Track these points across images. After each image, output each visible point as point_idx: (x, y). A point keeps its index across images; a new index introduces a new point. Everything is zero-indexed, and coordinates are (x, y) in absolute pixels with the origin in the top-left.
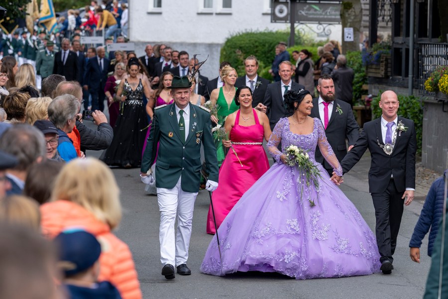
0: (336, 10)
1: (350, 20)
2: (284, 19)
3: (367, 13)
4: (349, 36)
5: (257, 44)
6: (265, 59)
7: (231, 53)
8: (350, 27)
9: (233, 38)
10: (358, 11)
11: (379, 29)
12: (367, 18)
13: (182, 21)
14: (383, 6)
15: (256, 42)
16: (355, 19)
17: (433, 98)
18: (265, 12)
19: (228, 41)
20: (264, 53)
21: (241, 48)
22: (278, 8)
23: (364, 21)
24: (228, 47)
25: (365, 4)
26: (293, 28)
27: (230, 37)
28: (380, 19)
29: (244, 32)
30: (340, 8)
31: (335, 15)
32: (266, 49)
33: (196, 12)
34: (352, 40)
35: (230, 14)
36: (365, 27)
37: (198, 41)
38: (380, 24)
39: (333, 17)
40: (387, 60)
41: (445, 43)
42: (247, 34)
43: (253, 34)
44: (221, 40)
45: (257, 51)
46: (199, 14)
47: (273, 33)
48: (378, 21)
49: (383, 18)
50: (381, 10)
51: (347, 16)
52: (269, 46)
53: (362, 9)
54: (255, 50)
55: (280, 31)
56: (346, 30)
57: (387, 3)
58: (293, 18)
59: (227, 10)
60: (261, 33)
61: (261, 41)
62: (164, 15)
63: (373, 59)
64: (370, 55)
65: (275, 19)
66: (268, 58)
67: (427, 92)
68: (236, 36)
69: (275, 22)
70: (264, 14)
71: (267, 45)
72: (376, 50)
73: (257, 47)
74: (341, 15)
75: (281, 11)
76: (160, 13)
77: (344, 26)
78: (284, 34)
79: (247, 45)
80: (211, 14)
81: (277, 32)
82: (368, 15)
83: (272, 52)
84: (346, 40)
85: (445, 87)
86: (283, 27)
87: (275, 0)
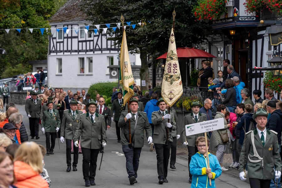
0: (138, 73)
1: (144, 77)
2: (115, 77)
3: (151, 73)
4: (144, 84)
5: (104, 88)
6: (107, 94)
7: (92, 92)
8: (144, 80)
9: (93, 85)
10: (147, 73)
11: (156, 80)
12: (151, 76)
13: (71, 78)
14: (158, 71)
15: (103, 87)
16: (146, 76)
17: (180, 110)
18: (107, 74)
19: (91, 87)
20: (107, 92)
21: (97, 90)
22: (113, 72)
23: (150, 77)
24: (91, 89)
25: (150, 70)
26: (119, 81)
27: (92, 85)
28: (157, 76)
29: (98, 83)
30: (139, 72)
31: (138, 75)
33: (77, 74)
34: (145, 85)
35: (92, 75)
36: (151, 80)
37: (78, 87)
38: (157, 78)
39: (137, 76)
41: (185, 87)
42: (100, 84)
43: (102, 83)
44: (88, 87)
45: (104, 91)
46: (78, 75)
47: (111, 83)
48: (156, 77)
49: (158, 76)
50: (157, 72)
51: (143, 75)
52: (109, 89)
53: (149, 72)
54: (103, 91)
55: (114, 82)
56: (142, 81)
57: (160, 69)
58: (119, 77)
59: (90, 73)
60: (105, 83)
61: (106, 87)
62: (63, 76)
64: (153, 92)
65: (111, 77)
66: (109, 94)
67: (178, 108)
68: (95, 85)
69: (112, 78)
70: (107, 75)
71: (108, 88)
72: (155, 90)
73: (104, 89)
74: (140, 75)
75: (114, 74)
76: (61, 75)
77: (141, 79)
78: (116, 83)
79: (99, 89)
80: (84, 75)
81: (112, 83)
82: (151, 75)
83: (110, 91)
84: (143, 85)
85: (185, 106)
86: (115, 81)
87: (111, 69)
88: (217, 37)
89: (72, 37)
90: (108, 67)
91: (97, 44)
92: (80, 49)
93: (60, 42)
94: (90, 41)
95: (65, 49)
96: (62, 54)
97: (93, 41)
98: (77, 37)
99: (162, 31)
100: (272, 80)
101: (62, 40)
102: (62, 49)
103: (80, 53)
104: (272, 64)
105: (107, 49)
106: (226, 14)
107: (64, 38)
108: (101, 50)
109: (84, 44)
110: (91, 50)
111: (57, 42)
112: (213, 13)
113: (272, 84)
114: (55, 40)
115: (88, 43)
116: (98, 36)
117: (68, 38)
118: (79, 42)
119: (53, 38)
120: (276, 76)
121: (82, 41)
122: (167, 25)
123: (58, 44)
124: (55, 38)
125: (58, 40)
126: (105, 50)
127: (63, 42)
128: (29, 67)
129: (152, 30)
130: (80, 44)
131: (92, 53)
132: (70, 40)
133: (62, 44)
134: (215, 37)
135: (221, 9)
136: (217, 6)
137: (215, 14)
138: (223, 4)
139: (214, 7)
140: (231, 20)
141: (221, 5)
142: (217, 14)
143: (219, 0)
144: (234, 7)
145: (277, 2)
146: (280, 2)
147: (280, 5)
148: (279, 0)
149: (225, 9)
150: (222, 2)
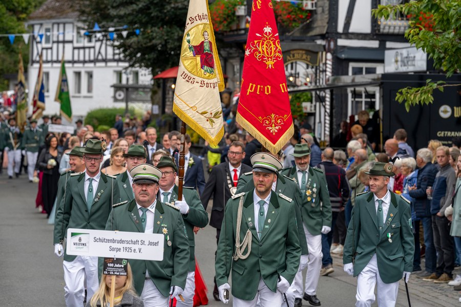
1: (155, 101)
2: (122, 100)
7: (91, 121)
8: (156, 104)
9: (92, 112)
16: (159, 99)
22: (118, 93)
24: (89, 118)
26: (127, 106)
28: (167, 100)
32: (112, 118)
35: (91, 97)
40: (170, 124)
42: (101, 110)
46: (72, 97)
51: (154, 98)
56: (154, 106)
58: (127, 100)
59: (89, 95)
62: (50, 97)
63: (162, 123)
65: (116, 100)
69: (116, 102)
70: (111, 97)
71: (112, 116)
74: (151, 98)
75: (120, 95)
76: (48, 96)
77: (153, 104)
84: (154, 112)
86: (122, 105)
87: (117, 88)
88: (233, 51)
89: (64, 42)
90: (112, 86)
91: (99, 53)
92: (76, 58)
93: (47, 49)
94: (89, 48)
95: (55, 58)
96: (49, 65)
97: (94, 47)
98: (71, 42)
99: (160, 43)
101: (49, 45)
102: (49, 59)
103: (76, 65)
105: (114, 60)
106: (238, 25)
107: (54, 42)
108: (105, 60)
109: (82, 51)
110: (90, 61)
111: (43, 49)
112: (221, 22)
114: (39, 46)
115: (87, 50)
116: (102, 41)
117: (58, 42)
118: (74, 48)
119: (37, 43)
121: (79, 48)
122: (167, 35)
123: (44, 51)
124: (40, 42)
125: (44, 45)
126: (110, 61)
127: (51, 48)
128: (3, 84)
129: (148, 41)
130: (76, 51)
131: (92, 65)
132: (61, 45)
133: (49, 51)
134: (231, 51)
135: (229, 18)
136: (225, 14)
137: (223, 24)
138: (233, 12)
139: (221, 15)
140: (243, 32)
141: (230, 14)
142: (226, 23)
143: (228, 8)
144: (246, 16)
145: (289, 13)
146: (293, 13)
147: (293, 17)
148: (292, 12)
149: (235, 18)
150: (231, 10)
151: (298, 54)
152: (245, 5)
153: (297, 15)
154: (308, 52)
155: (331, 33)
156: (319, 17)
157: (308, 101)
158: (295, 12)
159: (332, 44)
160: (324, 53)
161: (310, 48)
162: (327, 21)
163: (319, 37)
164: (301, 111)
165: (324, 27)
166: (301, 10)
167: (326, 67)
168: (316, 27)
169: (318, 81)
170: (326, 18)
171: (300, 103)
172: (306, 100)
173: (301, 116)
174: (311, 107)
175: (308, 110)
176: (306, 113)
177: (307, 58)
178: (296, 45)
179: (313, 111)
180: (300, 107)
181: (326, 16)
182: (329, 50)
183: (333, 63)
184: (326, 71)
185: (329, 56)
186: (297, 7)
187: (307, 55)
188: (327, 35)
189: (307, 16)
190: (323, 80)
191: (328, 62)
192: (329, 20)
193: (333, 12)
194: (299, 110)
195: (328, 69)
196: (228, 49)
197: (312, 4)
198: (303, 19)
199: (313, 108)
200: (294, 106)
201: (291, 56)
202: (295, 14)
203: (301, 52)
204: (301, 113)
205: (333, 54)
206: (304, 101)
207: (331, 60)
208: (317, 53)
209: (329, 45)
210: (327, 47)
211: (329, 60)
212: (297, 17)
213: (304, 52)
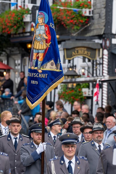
100: (66, 92)
104: (66, 77)
106: (24, 29)
112: (12, 27)
113: (66, 96)
120: (70, 88)
135: (19, 23)
136: (15, 21)
137: (13, 28)
138: (21, 19)
139: (12, 21)
140: (28, 34)
141: (19, 20)
142: (16, 28)
143: (17, 16)
144: (31, 22)
145: (72, 19)
146: (74, 19)
147: (75, 21)
148: (74, 17)
149: (23, 24)
150: (20, 18)
151: (81, 50)
152: (30, 14)
153: (78, 19)
154: (89, 49)
155: (107, 34)
156: (95, 21)
157: (86, 88)
158: (77, 18)
159: (108, 42)
160: (101, 50)
161: (90, 46)
162: (104, 24)
163: (97, 37)
164: (82, 95)
165: (101, 29)
166: (81, 16)
167: (103, 61)
168: (94, 30)
169: (95, 72)
170: (103, 22)
171: (81, 89)
172: (85, 87)
173: (81, 99)
174: (89, 92)
175: (87, 95)
176: (85, 97)
177: (88, 53)
178: (80, 43)
179: (91, 95)
180: (80, 92)
181: (103, 21)
182: (105, 48)
183: (108, 57)
184: (103, 64)
185: (106, 52)
186: (78, 14)
187: (88, 52)
188: (104, 36)
189: (86, 21)
190: (100, 70)
191: (104, 57)
192: (106, 24)
193: (109, 17)
194: (80, 94)
195: (104, 62)
196: (10, 48)
197: (90, 12)
198: (83, 23)
199: (90, 93)
200: (76, 91)
201: (76, 52)
202: (76, 19)
203: (83, 49)
204: (81, 97)
205: (108, 51)
206: (83, 87)
207: (107, 55)
208: (95, 50)
209: (106, 43)
210: (103, 44)
211: (106, 55)
212: (78, 22)
213: (85, 49)
